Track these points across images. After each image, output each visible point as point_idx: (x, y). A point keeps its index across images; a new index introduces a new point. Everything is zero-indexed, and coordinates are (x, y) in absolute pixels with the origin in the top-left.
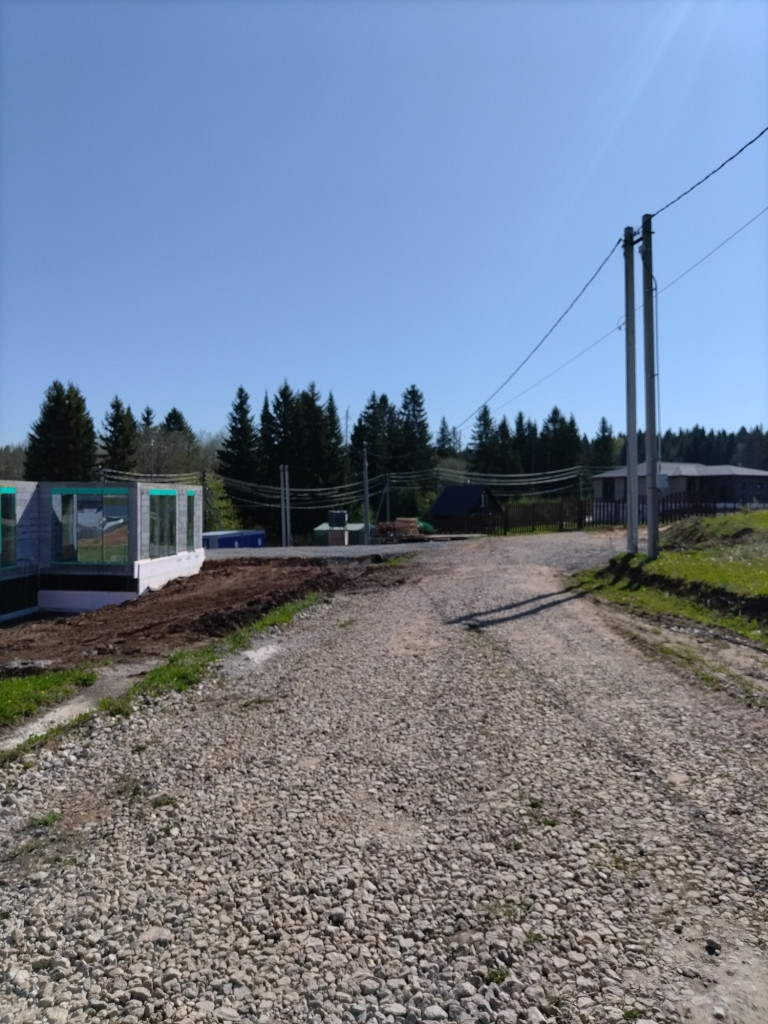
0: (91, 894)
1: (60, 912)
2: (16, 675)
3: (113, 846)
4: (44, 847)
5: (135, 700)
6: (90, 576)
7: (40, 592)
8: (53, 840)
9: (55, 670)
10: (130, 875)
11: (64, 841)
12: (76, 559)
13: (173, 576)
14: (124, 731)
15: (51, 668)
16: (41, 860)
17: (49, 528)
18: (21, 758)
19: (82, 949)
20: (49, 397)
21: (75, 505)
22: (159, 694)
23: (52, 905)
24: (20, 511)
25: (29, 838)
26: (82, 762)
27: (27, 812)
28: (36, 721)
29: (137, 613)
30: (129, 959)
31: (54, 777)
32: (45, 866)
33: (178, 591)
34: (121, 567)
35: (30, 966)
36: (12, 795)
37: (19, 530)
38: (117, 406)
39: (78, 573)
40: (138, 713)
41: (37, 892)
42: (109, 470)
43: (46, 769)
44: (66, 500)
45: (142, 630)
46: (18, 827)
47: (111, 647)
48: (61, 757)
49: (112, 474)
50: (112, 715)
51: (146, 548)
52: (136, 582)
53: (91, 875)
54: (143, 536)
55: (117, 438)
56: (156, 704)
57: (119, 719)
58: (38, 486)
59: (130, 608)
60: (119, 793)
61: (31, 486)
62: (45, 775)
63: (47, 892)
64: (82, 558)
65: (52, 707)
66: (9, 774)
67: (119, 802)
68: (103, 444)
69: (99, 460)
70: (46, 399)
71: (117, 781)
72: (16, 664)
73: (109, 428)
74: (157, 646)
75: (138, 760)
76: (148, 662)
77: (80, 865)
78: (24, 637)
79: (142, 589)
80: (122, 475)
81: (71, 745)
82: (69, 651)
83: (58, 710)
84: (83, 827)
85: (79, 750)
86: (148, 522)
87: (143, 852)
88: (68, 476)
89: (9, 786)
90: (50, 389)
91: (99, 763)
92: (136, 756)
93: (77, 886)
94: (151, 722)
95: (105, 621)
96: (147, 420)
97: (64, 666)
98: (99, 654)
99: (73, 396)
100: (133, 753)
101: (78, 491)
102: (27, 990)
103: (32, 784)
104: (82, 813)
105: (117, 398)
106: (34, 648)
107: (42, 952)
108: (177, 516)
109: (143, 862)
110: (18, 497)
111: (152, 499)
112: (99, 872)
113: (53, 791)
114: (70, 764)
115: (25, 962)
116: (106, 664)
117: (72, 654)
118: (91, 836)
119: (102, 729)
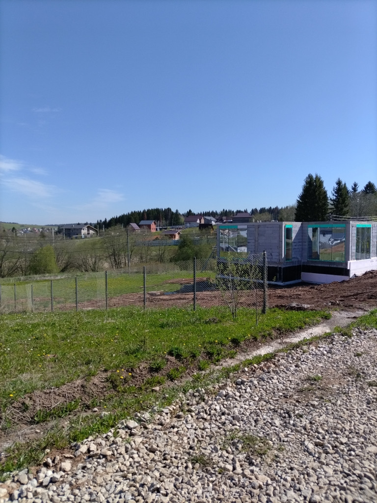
0: (340, 419)
1: (325, 422)
2: (294, 309)
3: (349, 399)
4: (315, 390)
5: (354, 330)
6: (325, 267)
7: (302, 273)
8: (319, 388)
9: (312, 310)
10: (359, 416)
11: (325, 390)
12: (319, 259)
13: (369, 269)
14: (349, 344)
15: (310, 308)
16: (314, 396)
17: (307, 244)
18: (301, 348)
19: (337, 444)
20: (306, 182)
21: (319, 233)
22: (367, 329)
23: (321, 418)
24: (294, 235)
25: (308, 384)
26: (329, 355)
27: (306, 373)
28: (304, 332)
29: (350, 287)
30: (362, 457)
31: (317, 359)
32: (316, 399)
33: (371, 278)
34: (341, 263)
35: (314, 443)
36: (299, 363)
37: (294, 244)
38: (339, 183)
39: (320, 265)
40: (356, 337)
41: (314, 410)
42: (335, 216)
43: (313, 355)
44: (315, 230)
45: (353, 295)
46: (303, 378)
47: (338, 302)
48: (319, 350)
49: (336, 217)
50: (343, 335)
51: (354, 254)
52: (349, 271)
53: (339, 410)
54: (353, 248)
55: (339, 199)
56: (365, 334)
57: (346, 338)
58: (302, 224)
59: (346, 284)
60: (349, 374)
61: (299, 224)
62: (313, 358)
63: (319, 412)
64: (322, 258)
65: (311, 326)
66: (297, 353)
67: (350, 379)
68: (332, 203)
69: (330, 211)
70: (305, 183)
71: (347, 368)
72: (294, 305)
73: (335, 194)
74: (362, 305)
75: (358, 360)
76: (357, 312)
77: (333, 404)
78: (296, 293)
79: (351, 275)
80: (341, 218)
81: (324, 346)
82: (317, 302)
83: (314, 328)
84: (333, 386)
85: (328, 349)
86: (355, 241)
87: (365, 407)
88: (315, 219)
89: (297, 359)
90: (307, 178)
91: (338, 357)
92: (356, 358)
93: (333, 413)
94: (363, 343)
95: (333, 289)
96: (355, 189)
97: (315, 308)
98: (332, 305)
99: (317, 180)
100: (355, 356)
101: (320, 226)
102: (313, 453)
103: (307, 360)
104: (332, 380)
105: (339, 179)
106: (301, 298)
107: (318, 438)
108: (371, 238)
109: (365, 412)
110: (293, 229)
111: (358, 229)
112: (343, 410)
113: (317, 365)
114: (324, 355)
115: (311, 440)
116: (336, 310)
117: (319, 303)
118: (337, 392)
119: (338, 341)
